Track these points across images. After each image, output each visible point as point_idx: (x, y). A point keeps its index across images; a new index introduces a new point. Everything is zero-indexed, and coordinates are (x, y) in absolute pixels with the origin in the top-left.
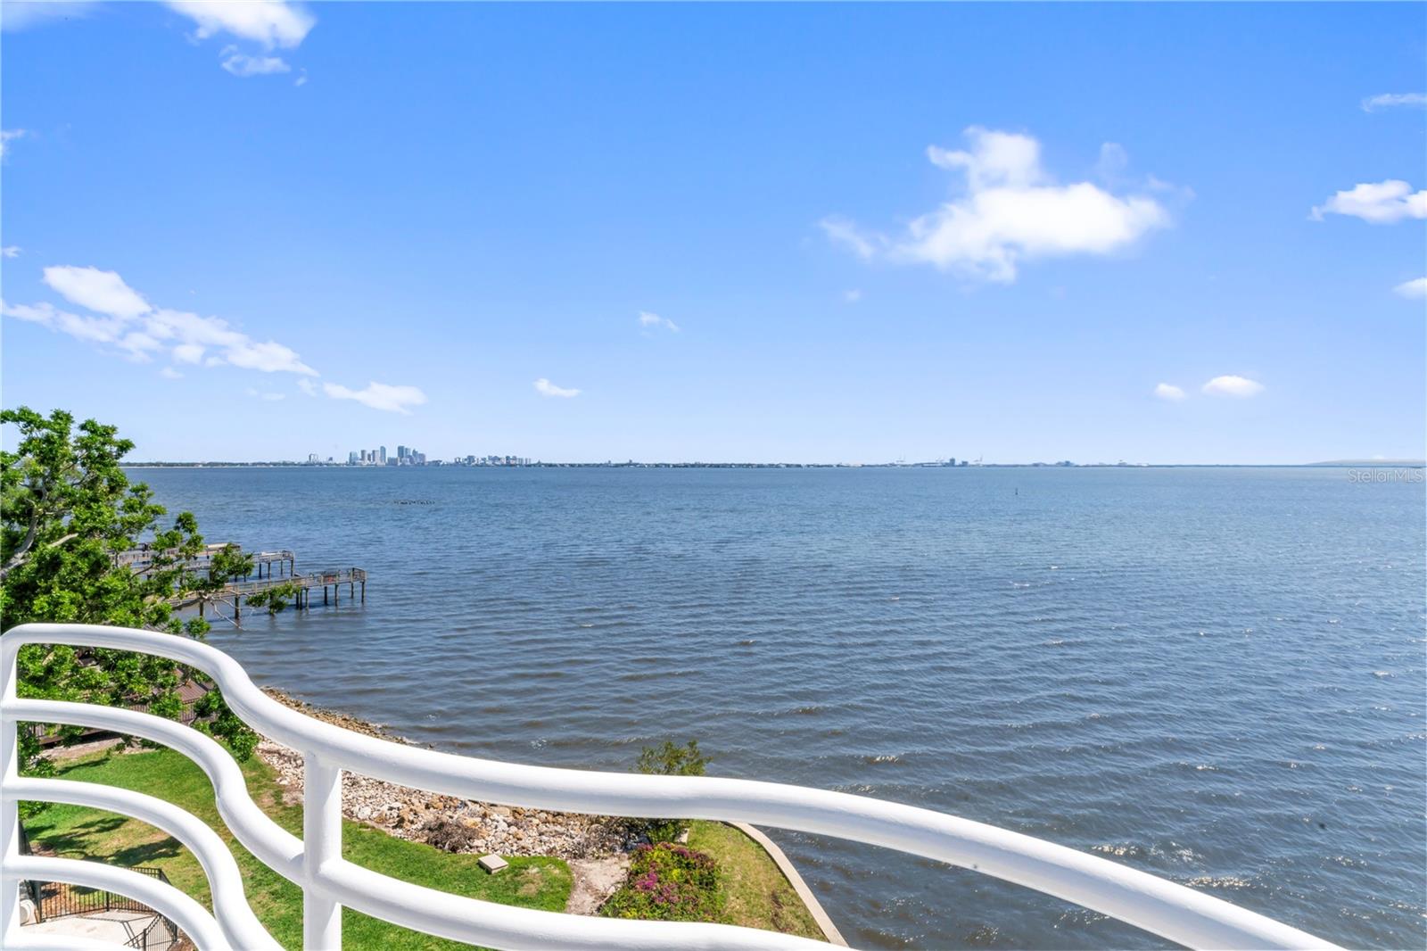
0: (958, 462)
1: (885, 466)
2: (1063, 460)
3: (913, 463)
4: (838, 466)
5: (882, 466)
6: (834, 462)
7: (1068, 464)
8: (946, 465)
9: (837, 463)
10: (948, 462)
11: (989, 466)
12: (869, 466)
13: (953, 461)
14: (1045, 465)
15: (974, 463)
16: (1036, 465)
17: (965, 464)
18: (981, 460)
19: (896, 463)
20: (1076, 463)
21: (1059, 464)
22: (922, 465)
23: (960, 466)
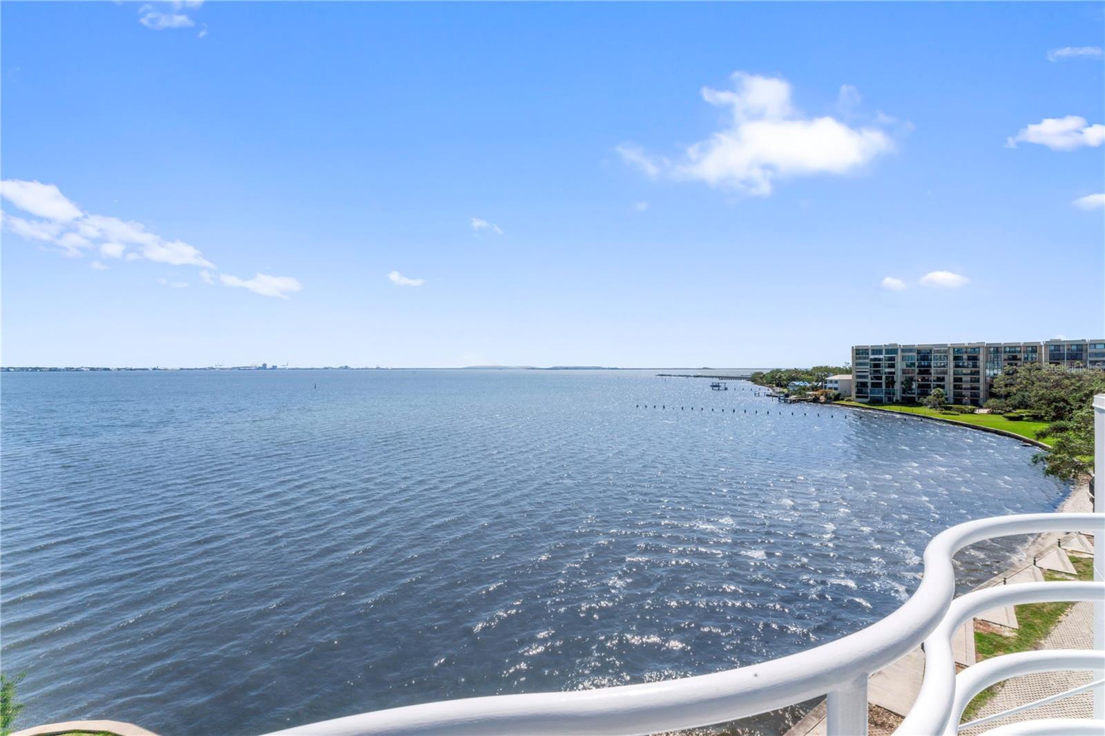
0: (269, 366)
1: (205, 369)
2: (344, 365)
3: (230, 367)
4: (154, 369)
5: (201, 369)
6: (150, 366)
7: (346, 367)
8: (260, 368)
9: (153, 367)
10: (261, 366)
11: (293, 369)
12: (188, 369)
13: (265, 365)
14: (332, 368)
15: (282, 367)
16: (326, 368)
17: (274, 368)
18: (287, 365)
19: (214, 367)
20: (352, 367)
21: (341, 368)
22: (239, 368)
23: (271, 369)
